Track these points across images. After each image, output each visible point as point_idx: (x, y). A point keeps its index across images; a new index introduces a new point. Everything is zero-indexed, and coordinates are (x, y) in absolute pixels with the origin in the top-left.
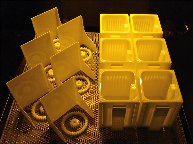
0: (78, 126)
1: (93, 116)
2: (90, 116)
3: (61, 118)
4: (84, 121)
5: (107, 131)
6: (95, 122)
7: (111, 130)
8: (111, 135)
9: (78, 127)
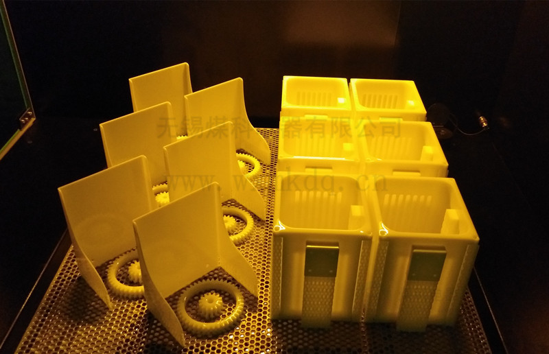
0: (218, 313)
1: (256, 292)
2: (249, 293)
3: (179, 293)
4: (235, 302)
5: (290, 326)
6: (261, 306)
7: (300, 324)
8: (300, 336)
9: (218, 315)
